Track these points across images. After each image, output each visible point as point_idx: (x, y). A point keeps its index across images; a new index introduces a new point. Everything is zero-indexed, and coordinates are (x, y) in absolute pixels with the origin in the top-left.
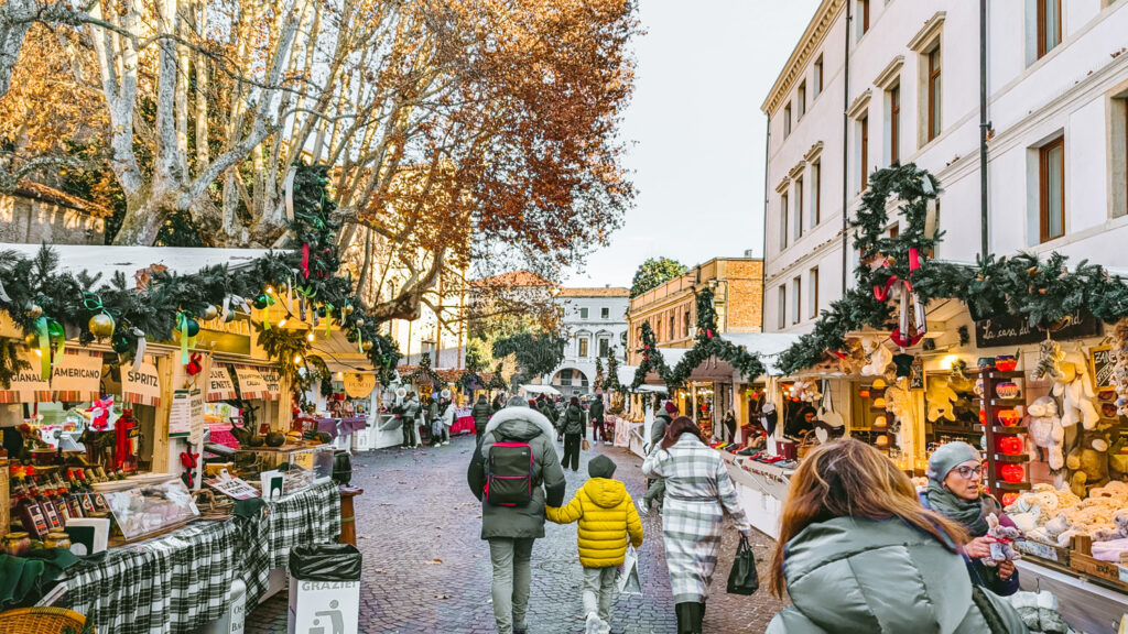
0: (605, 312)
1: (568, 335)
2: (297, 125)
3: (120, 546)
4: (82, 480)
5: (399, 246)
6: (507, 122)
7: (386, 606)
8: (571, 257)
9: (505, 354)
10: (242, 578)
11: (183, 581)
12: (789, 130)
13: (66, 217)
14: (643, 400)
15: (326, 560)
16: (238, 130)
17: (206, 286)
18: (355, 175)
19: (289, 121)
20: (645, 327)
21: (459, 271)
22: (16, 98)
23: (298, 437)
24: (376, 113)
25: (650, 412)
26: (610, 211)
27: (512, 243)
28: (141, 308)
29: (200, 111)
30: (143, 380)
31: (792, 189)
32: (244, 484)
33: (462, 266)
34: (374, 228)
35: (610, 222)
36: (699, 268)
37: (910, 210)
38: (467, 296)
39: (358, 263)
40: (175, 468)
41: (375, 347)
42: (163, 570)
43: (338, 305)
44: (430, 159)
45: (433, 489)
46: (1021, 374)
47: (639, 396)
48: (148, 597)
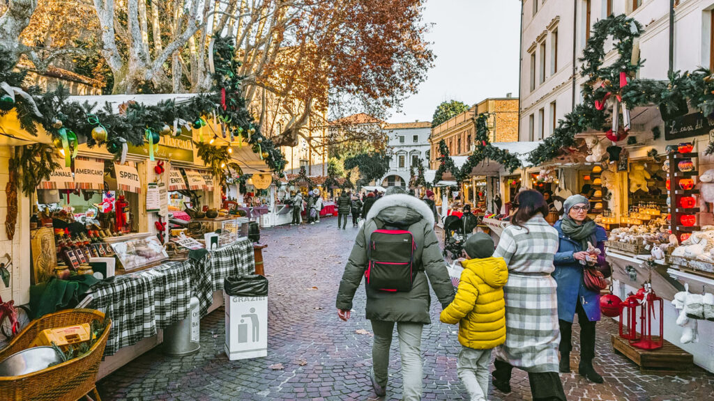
0: (415, 138)
1: (392, 153)
2: (215, 23)
3: (123, 274)
4: (98, 237)
5: (283, 99)
6: (348, 13)
7: (284, 314)
8: (393, 101)
9: (351, 167)
10: (197, 296)
11: (161, 296)
12: (536, 10)
13: (79, 88)
14: (441, 191)
15: (246, 284)
16: (179, 28)
17: (162, 112)
18: (253, 54)
19: (210, 19)
20: (442, 143)
21: (320, 113)
22: (42, 14)
23: (226, 213)
24: (265, 11)
25: (445, 198)
26: (417, 70)
27: (354, 94)
28: (123, 124)
29: (155, 17)
30: (129, 177)
31: (538, 50)
32: (195, 241)
33: (323, 110)
34: (267, 88)
35: (417, 78)
36: (477, 106)
37: (621, 46)
38: (327, 130)
39: (258, 111)
40: (152, 230)
41: (270, 156)
42: (149, 289)
43: (246, 128)
44: (301, 41)
45: (311, 248)
46: (696, 155)
47: (439, 188)
48: (141, 305)
